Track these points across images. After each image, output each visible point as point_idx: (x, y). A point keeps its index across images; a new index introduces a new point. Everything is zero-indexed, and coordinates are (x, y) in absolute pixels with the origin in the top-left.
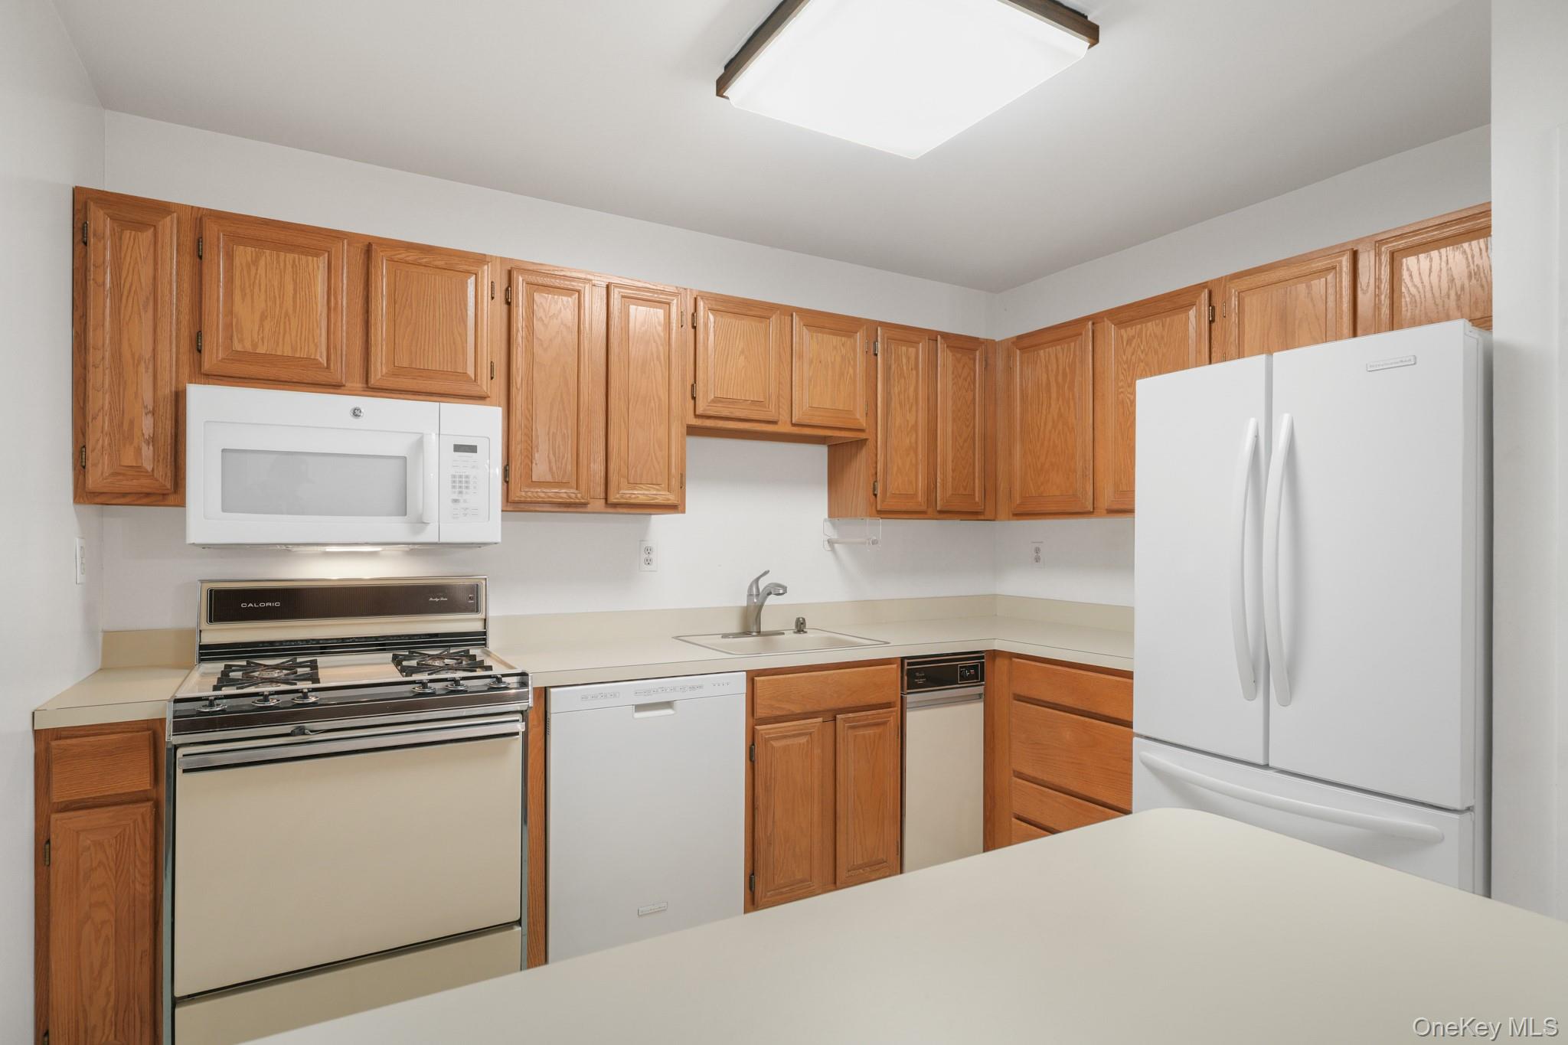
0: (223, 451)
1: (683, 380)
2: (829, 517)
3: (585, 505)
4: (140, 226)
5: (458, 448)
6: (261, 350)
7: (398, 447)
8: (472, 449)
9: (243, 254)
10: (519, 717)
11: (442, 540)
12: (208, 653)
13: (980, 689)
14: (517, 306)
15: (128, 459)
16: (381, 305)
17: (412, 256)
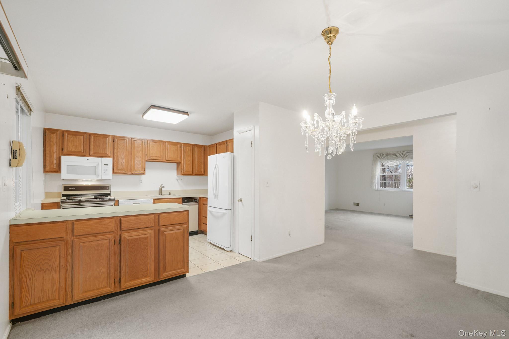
0: (67, 165)
1: (145, 153)
2: (177, 175)
3: (127, 173)
4: (54, 133)
5: (105, 165)
6: (73, 150)
7: (95, 165)
8: (107, 165)
9: (70, 136)
10: (113, 204)
11: (102, 179)
12: (63, 195)
13: (198, 203)
14: (115, 143)
15: (52, 166)
16: (92, 143)
17: (97, 136)
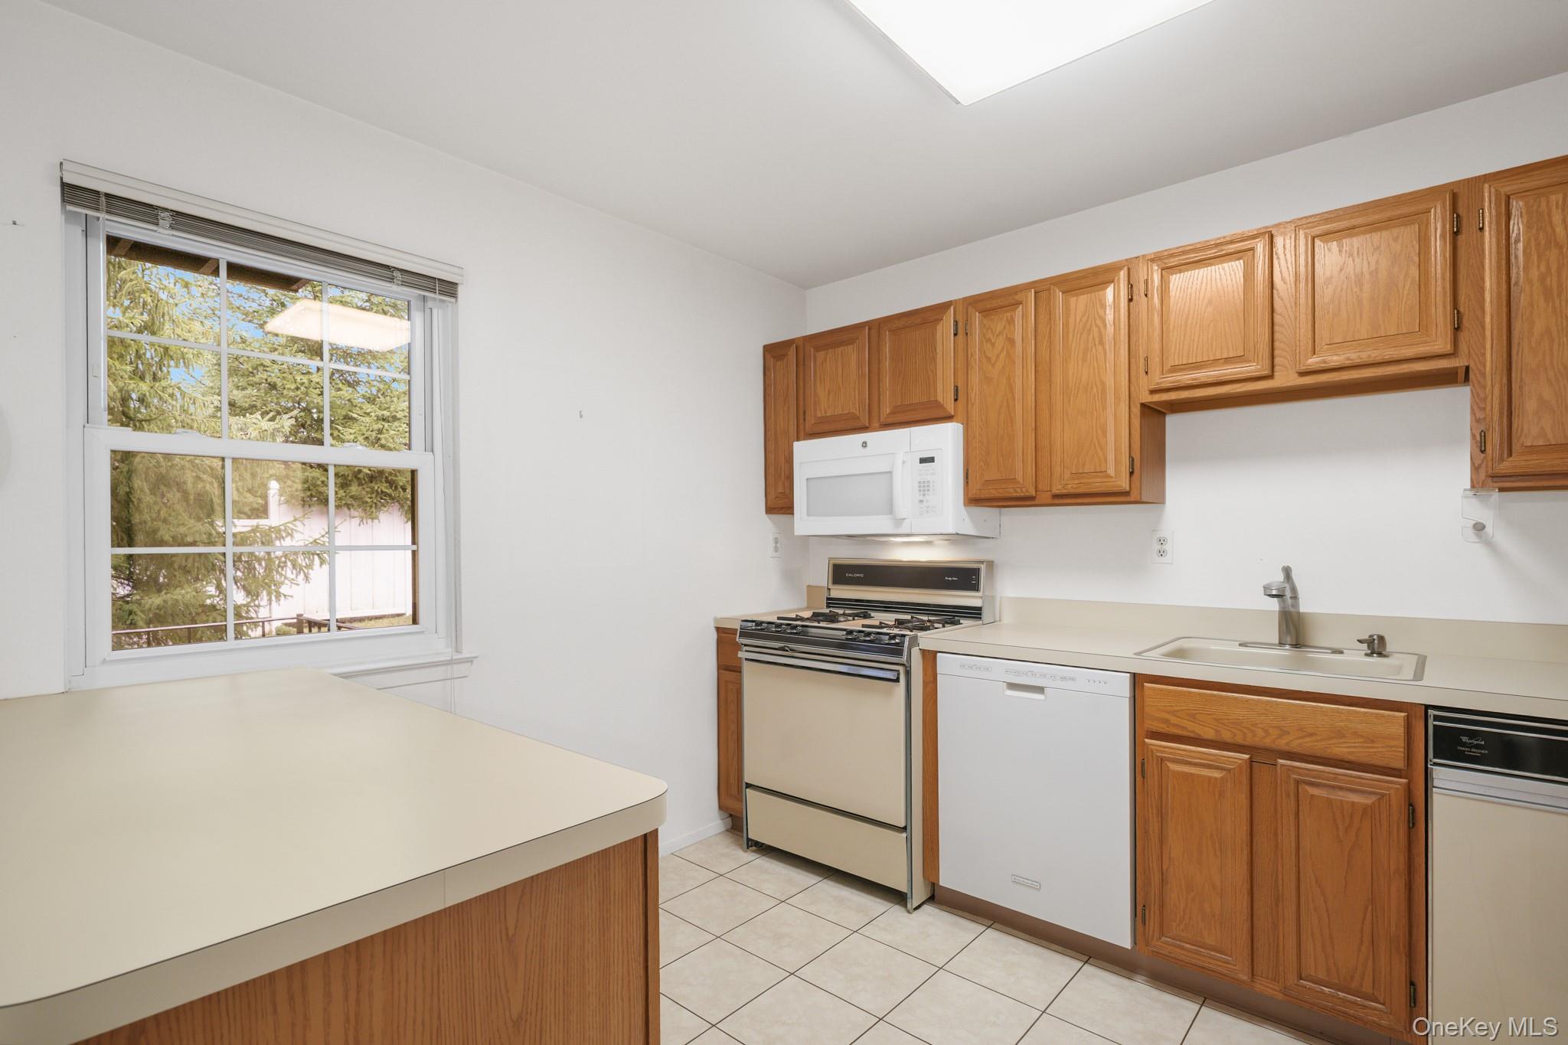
0: (807, 479)
2: (1473, 486)
3: (1032, 498)
4: (782, 357)
5: (923, 461)
6: (829, 413)
7: (884, 465)
8: (931, 460)
10: (900, 668)
12: (831, 602)
14: (972, 335)
15: (780, 489)
17: (902, 322)
